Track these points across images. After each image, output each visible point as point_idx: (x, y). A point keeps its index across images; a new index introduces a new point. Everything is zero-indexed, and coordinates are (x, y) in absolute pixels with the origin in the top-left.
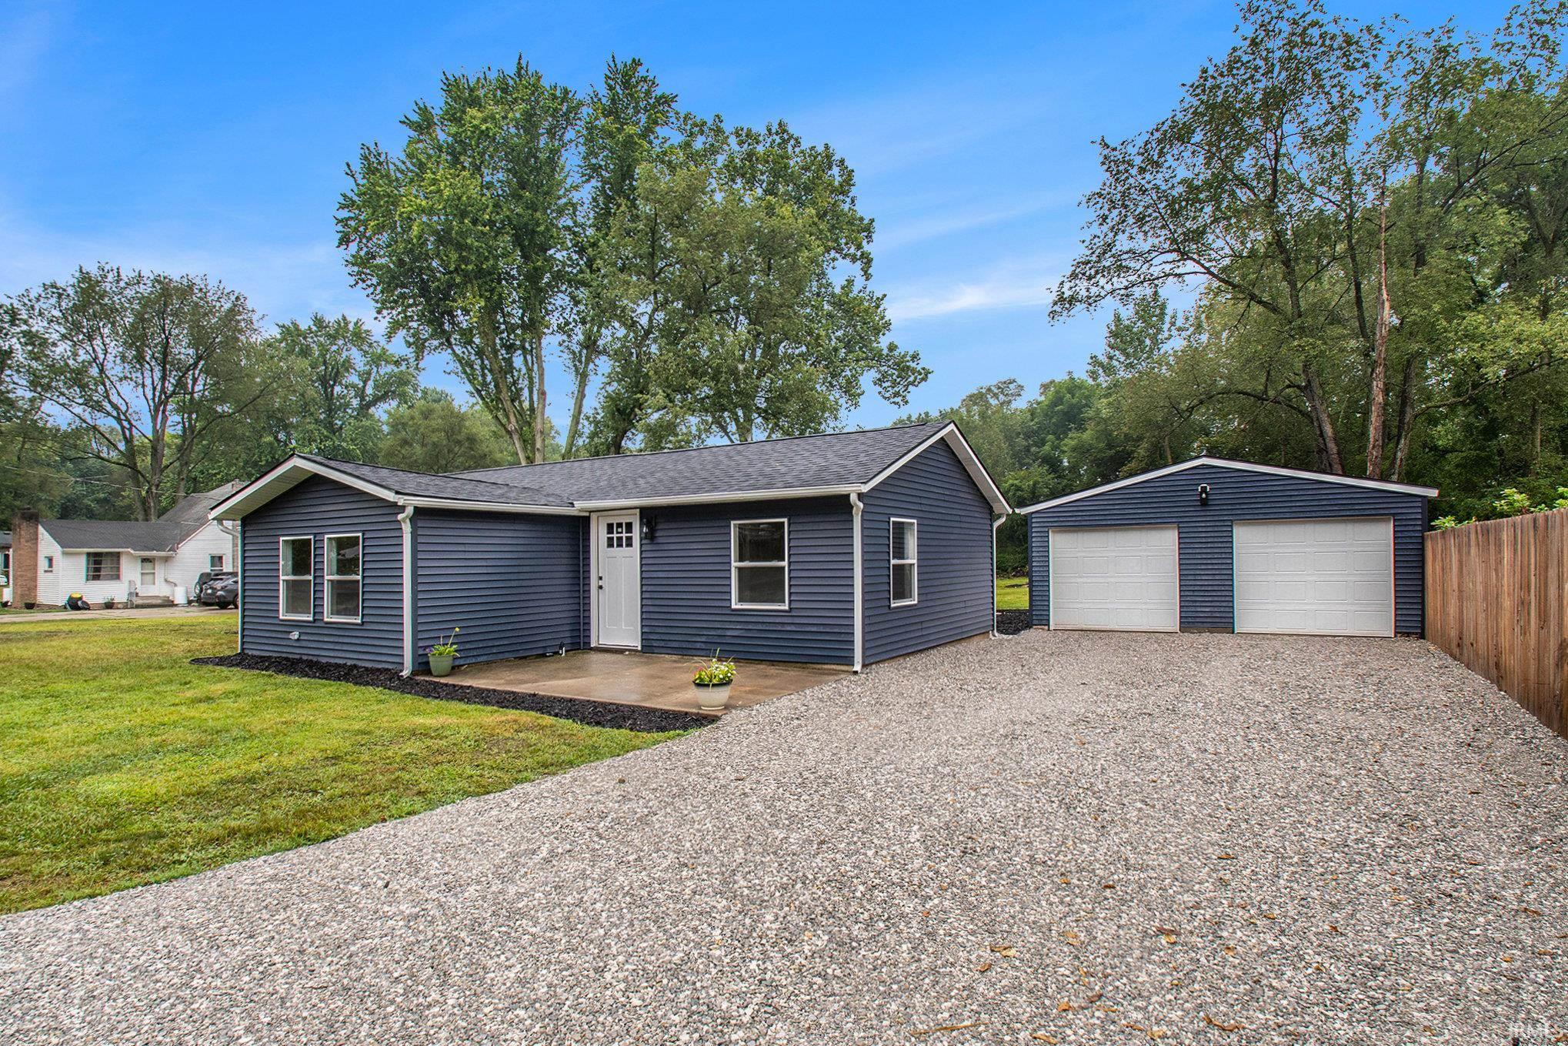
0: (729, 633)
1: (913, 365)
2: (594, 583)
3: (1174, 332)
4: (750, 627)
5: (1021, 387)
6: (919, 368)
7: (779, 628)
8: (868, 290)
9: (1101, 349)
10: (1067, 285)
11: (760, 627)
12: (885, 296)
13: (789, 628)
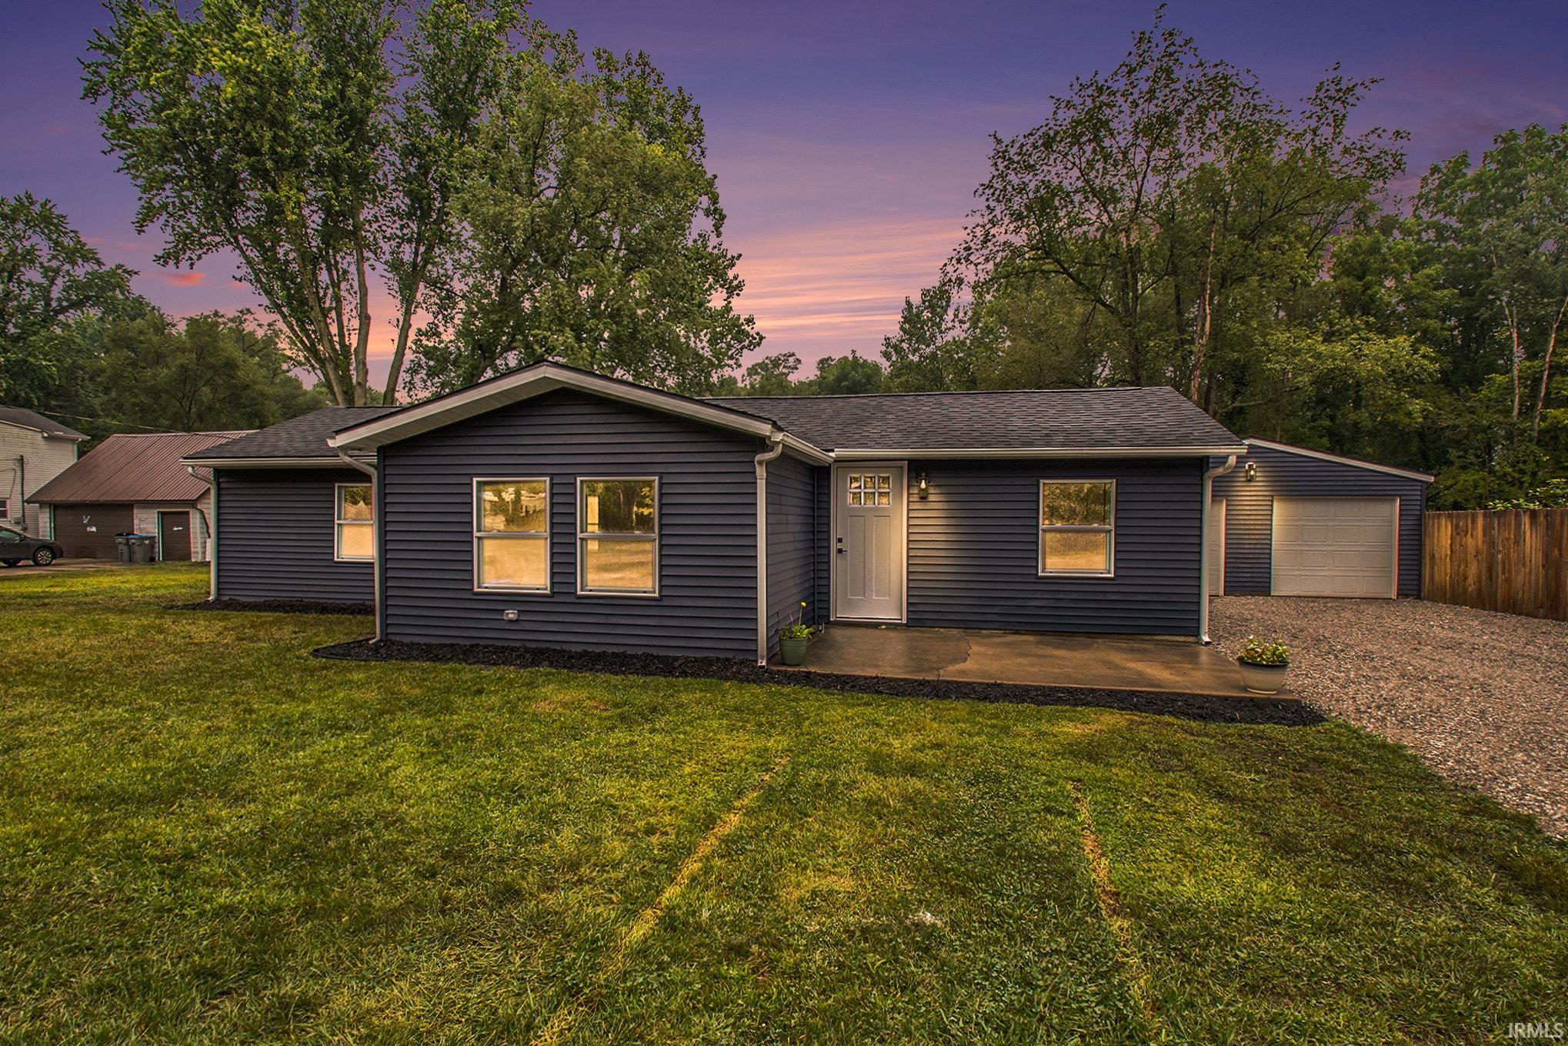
0: (1031, 603)
1: (747, 328)
2: (834, 546)
3: (957, 324)
4: (1062, 596)
5: (799, 361)
6: (752, 332)
7: (1102, 597)
8: (722, 247)
9: (894, 331)
10: (949, 268)
11: (1075, 596)
12: (740, 255)
13: (1113, 598)
